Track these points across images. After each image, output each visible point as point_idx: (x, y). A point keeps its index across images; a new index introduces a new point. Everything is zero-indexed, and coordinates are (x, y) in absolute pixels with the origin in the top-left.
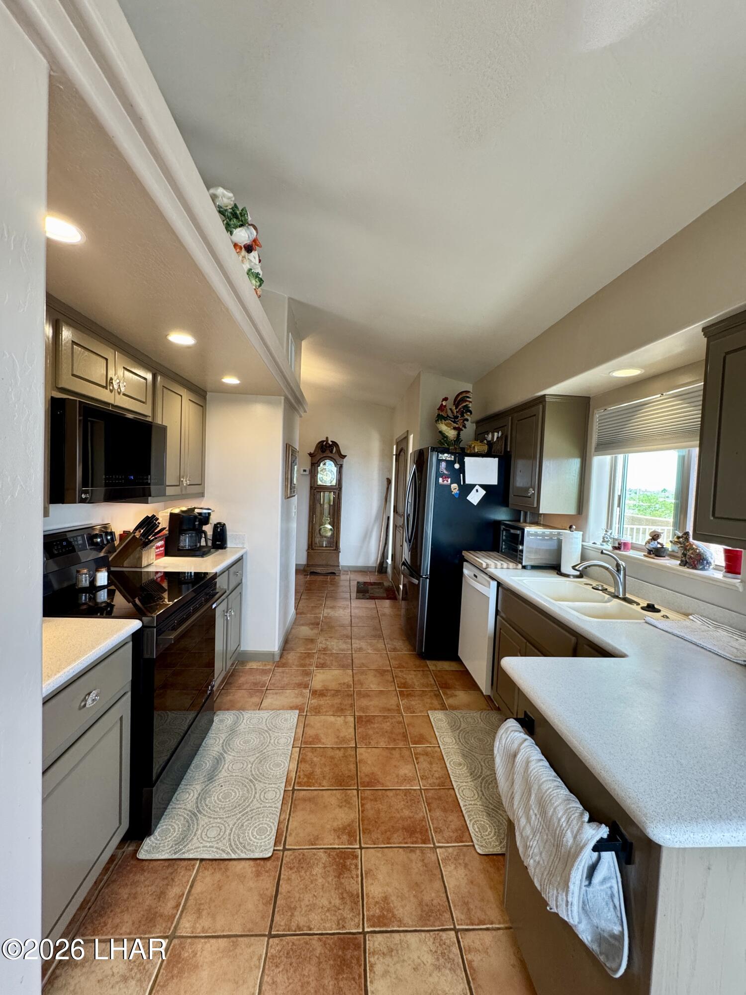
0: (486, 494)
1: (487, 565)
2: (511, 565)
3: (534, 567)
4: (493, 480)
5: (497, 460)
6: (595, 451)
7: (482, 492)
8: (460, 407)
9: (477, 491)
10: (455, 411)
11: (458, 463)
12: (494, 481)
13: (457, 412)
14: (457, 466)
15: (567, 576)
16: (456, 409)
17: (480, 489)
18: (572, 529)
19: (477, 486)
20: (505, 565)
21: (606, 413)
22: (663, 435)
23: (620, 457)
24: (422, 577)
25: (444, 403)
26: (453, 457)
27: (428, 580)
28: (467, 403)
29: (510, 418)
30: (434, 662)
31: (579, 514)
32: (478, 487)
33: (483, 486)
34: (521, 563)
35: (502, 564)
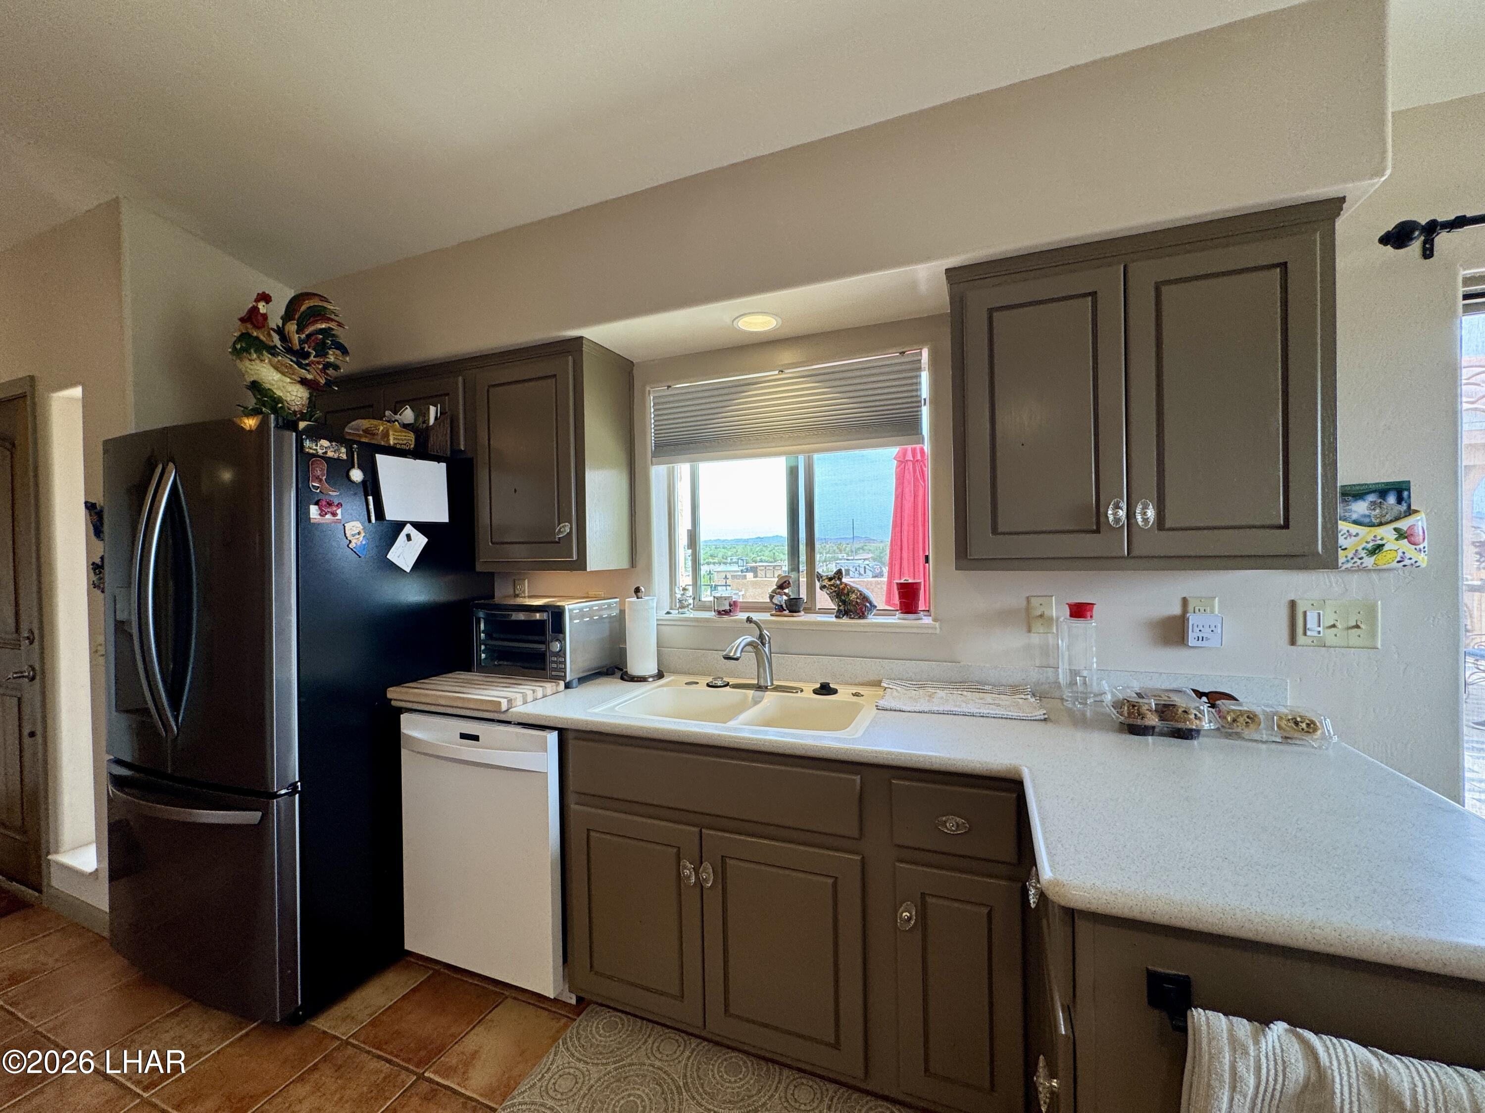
0: (427, 543)
1: (510, 701)
2: (550, 687)
3: (582, 680)
4: (440, 514)
5: (443, 465)
6: (654, 455)
7: (420, 541)
8: (311, 329)
9: (409, 537)
10: (295, 338)
11: (359, 468)
12: (443, 517)
13: (301, 342)
14: (357, 475)
15: (642, 679)
16: (298, 332)
17: (414, 533)
18: (639, 594)
19: (408, 526)
20: (540, 692)
21: (670, 392)
22: (792, 431)
23: (683, 469)
24: (275, 796)
25: (262, 307)
26: (343, 450)
27: (297, 796)
28: (332, 325)
29: (460, 379)
30: (338, 1010)
31: (633, 567)
32: (408, 529)
33: (420, 527)
34: (563, 678)
35: (534, 691)
